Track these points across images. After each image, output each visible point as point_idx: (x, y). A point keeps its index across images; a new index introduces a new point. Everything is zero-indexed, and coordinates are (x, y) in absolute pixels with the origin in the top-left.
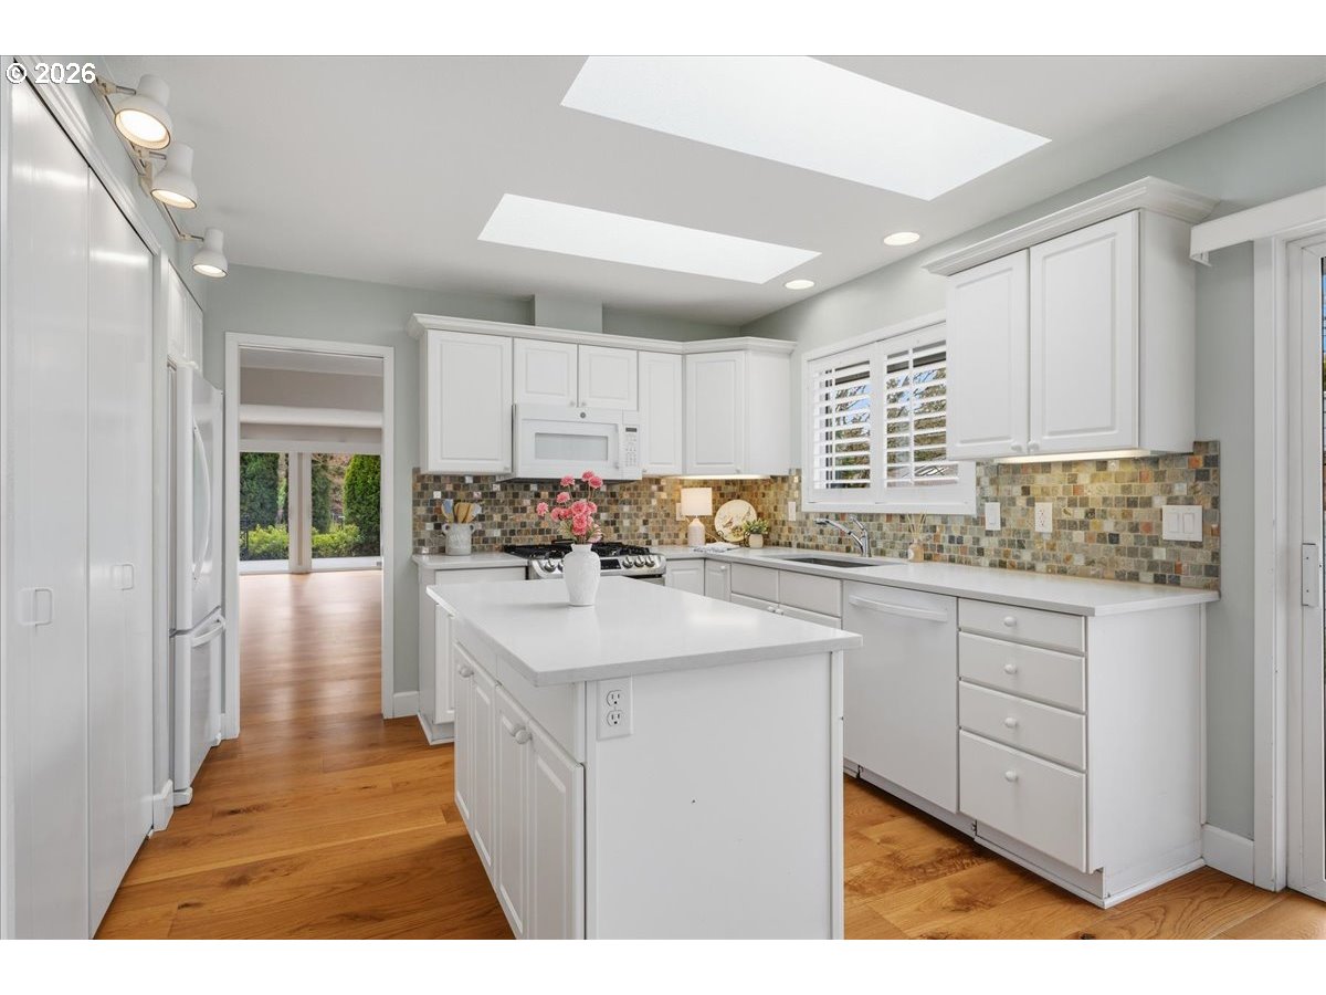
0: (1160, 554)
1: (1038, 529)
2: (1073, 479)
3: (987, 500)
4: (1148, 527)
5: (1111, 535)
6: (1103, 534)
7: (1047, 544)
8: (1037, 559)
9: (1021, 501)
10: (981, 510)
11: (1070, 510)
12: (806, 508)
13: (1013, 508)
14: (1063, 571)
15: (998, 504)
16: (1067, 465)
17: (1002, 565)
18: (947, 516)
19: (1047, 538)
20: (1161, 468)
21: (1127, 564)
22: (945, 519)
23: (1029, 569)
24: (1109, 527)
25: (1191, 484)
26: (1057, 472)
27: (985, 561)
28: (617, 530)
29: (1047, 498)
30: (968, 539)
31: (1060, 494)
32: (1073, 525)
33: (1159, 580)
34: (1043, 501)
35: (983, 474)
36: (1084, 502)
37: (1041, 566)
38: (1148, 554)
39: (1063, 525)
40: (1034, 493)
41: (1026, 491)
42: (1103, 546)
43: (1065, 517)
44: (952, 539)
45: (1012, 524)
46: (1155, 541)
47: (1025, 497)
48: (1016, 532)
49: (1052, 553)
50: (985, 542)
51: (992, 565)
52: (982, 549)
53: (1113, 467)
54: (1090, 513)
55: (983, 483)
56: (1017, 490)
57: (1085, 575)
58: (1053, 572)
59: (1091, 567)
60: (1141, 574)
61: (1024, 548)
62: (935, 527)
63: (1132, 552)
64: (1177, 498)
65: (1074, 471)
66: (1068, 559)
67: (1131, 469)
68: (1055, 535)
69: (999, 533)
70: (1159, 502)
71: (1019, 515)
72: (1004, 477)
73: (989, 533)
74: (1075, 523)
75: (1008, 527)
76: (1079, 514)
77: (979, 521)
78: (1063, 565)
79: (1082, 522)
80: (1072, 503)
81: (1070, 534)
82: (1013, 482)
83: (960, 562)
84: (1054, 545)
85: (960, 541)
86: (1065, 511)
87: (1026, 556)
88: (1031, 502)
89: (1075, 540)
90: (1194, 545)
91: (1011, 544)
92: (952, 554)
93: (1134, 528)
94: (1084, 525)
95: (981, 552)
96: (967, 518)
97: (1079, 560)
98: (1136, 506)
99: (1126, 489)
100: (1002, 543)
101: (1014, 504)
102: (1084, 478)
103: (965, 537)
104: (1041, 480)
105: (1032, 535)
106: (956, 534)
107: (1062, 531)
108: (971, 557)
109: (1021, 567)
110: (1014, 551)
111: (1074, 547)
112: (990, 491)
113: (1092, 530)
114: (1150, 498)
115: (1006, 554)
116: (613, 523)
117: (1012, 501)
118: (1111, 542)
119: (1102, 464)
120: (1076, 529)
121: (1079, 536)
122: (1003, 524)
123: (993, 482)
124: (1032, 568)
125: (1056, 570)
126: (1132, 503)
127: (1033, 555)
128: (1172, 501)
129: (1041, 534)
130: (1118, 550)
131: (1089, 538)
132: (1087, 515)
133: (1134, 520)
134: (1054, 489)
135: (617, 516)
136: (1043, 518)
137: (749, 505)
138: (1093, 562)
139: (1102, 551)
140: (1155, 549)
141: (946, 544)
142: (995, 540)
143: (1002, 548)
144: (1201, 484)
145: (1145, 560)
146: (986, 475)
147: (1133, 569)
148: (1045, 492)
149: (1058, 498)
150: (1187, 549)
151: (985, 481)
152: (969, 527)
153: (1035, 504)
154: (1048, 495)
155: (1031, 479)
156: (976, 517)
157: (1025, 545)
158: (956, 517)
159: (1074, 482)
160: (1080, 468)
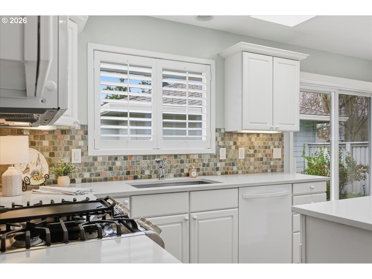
0: (272, 163)
1: (240, 158)
3: (220, 147)
4: (270, 155)
5: (261, 158)
6: (259, 158)
7: (242, 163)
8: (239, 169)
9: (233, 147)
10: (218, 151)
11: (249, 150)
12: (92, 153)
13: (230, 150)
14: (247, 173)
15: (225, 149)
16: (248, 134)
17: (226, 173)
18: (202, 154)
19: (242, 161)
20: (272, 137)
21: (265, 167)
22: (200, 156)
23: (236, 173)
24: (260, 155)
25: (279, 142)
26: (245, 136)
27: (219, 173)
29: (242, 146)
30: (212, 164)
31: (246, 145)
32: (250, 156)
33: (272, 171)
34: (241, 147)
35: (218, 136)
36: (254, 147)
37: (240, 172)
38: (269, 163)
39: (248, 156)
40: (238, 144)
41: (235, 143)
42: (258, 162)
43: (248, 153)
44: (204, 165)
45: (230, 156)
46: (271, 159)
47: (235, 146)
48: (231, 159)
49: (244, 166)
50: (219, 165)
51: (222, 174)
52: (218, 168)
53: (261, 136)
54: (255, 151)
55: (218, 140)
56: (231, 143)
57: (254, 173)
58: (244, 173)
59: (255, 170)
60: (268, 170)
61: (234, 165)
62: (195, 160)
63: (266, 163)
64: (276, 146)
65: (250, 136)
66: (249, 167)
67: (265, 137)
68: (245, 160)
69: (225, 160)
70: (272, 147)
71: (233, 153)
72: (227, 138)
73: (221, 161)
74: (251, 155)
76: (252, 152)
77: (216, 156)
78: (247, 170)
79: (253, 154)
80: (250, 148)
81: (250, 159)
82: (230, 140)
83: (208, 175)
84: (245, 163)
85: (208, 165)
86: (248, 151)
87: (235, 169)
88: (237, 148)
89: (251, 161)
90: (279, 159)
91: (230, 165)
92: (204, 171)
93: (266, 156)
94: (254, 156)
95: (217, 169)
96: (211, 155)
97: (252, 168)
98: (267, 149)
99: (264, 143)
100: (226, 164)
102: (253, 139)
103: (210, 163)
104: (240, 139)
105: (237, 160)
106: (206, 162)
107: (247, 158)
108: (213, 172)
109: (233, 173)
110: (231, 167)
111: (251, 164)
112: (221, 143)
113: (256, 157)
114: (270, 146)
115: (228, 169)
117: (230, 147)
118: (261, 161)
119: (258, 135)
121: (252, 159)
122: (227, 157)
123: (223, 139)
124: (237, 173)
125: (245, 172)
126: (266, 148)
127: (238, 168)
128: (275, 147)
129: (240, 159)
130: (263, 163)
131: (255, 160)
132: (254, 152)
133: (266, 153)
134: (245, 143)
136: (242, 153)
137: (38, 152)
138: (256, 168)
139: (258, 163)
140: (271, 162)
141: (201, 168)
142: (223, 163)
143: (226, 167)
144: (280, 142)
145: (269, 165)
146: (220, 136)
147: (266, 169)
148: (242, 144)
149: (246, 146)
150: (278, 161)
151: (219, 139)
152: (212, 159)
153: (239, 148)
154: (243, 145)
155: (237, 139)
156: (215, 154)
157: (235, 164)
158: (206, 155)
159: (250, 140)
160: (252, 135)
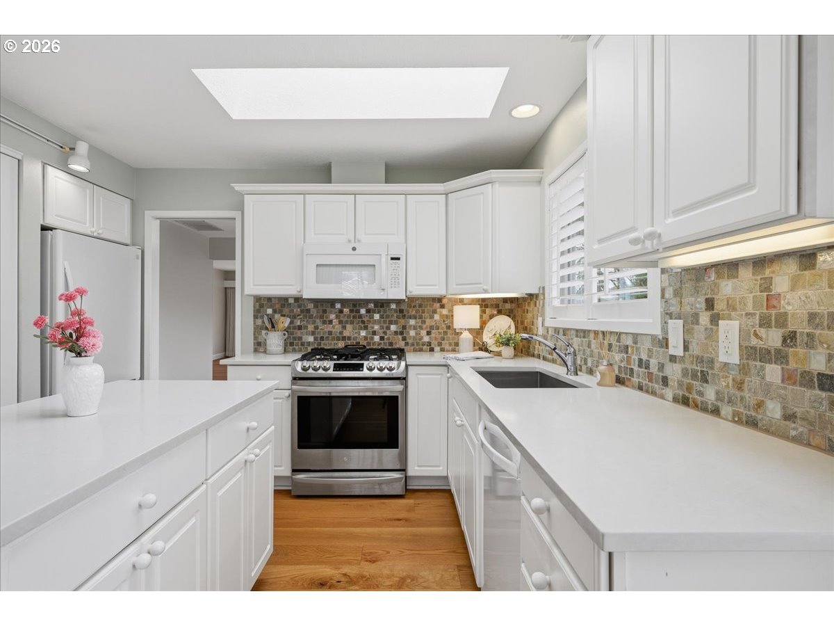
1: (722, 358)
2: (766, 286)
3: (671, 316)
5: (819, 375)
6: (810, 373)
7: (733, 380)
8: (722, 400)
9: (705, 318)
10: (665, 329)
11: (762, 332)
12: (547, 323)
13: (696, 327)
14: (752, 423)
15: (681, 322)
17: (686, 401)
18: (637, 334)
19: (734, 371)
22: (636, 337)
23: (712, 412)
24: (817, 362)
26: (746, 273)
27: (669, 393)
28: (404, 339)
29: (733, 314)
30: (654, 364)
31: (750, 309)
32: (765, 355)
34: (729, 318)
35: (667, 283)
36: (782, 320)
37: (726, 410)
39: (754, 354)
40: (720, 306)
41: (710, 304)
42: (808, 393)
43: (754, 342)
44: (640, 363)
45: (695, 349)
47: (709, 313)
48: (700, 360)
49: (738, 394)
50: (669, 370)
51: (676, 400)
52: (667, 378)
53: (824, 262)
54: (790, 338)
55: (667, 296)
56: (700, 303)
57: (783, 435)
58: (739, 422)
59: (790, 424)
61: (706, 381)
62: (627, 347)
65: (768, 272)
66: (760, 405)
68: (743, 369)
69: (682, 359)
71: (702, 336)
72: (687, 285)
73: (673, 359)
74: (769, 352)
75: (690, 352)
76: (773, 338)
77: (664, 343)
78: (753, 414)
79: (778, 351)
80: (765, 322)
81: (763, 368)
82: (697, 291)
83: (647, 392)
84: (742, 383)
85: (647, 365)
86: (756, 335)
87: (710, 394)
88: (715, 319)
89: (768, 379)
91: (694, 376)
92: (641, 380)
94: (780, 357)
95: (665, 381)
96: (654, 337)
97: (774, 410)
100: (685, 372)
101: (697, 323)
102: (781, 284)
103: (651, 361)
104: (727, 288)
105: (717, 365)
106: (644, 357)
107: (752, 363)
108: (657, 386)
109: (703, 408)
110: (697, 384)
111: (767, 388)
112: (674, 306)
113: (792, 364)
115: (690, 388)
116: (402, 333)
117: (695, 318)
118: (821, 387)
119: (808, 255)
120: (770, 362)
121: (773, 372)
122: (686, 348)
123: (677, 293)
124: (716, 412)
125: (744, 419)
127: (717, 393)
129: (726, 364)
131: (788, 378)
132: (785, 340)
134: (743, 301)
135: (404, 327)
136: (728, 343)
137: (510, 319)
138: (794, 415)
139: (807, 399)
141: (636, 368)
142: (678, 368)
143: (685, 380)
146: (670, 285)
148: (731, 306)
149: (747, 314)
151: (669, 293)
152: (655, 349)
153: (720, 322)
154: (734, 309)
155: (715, 287)
156: (661, 337)
157: (709, 378)
158: (644, 337)
159: (768, 289)
160: (776, 267)
